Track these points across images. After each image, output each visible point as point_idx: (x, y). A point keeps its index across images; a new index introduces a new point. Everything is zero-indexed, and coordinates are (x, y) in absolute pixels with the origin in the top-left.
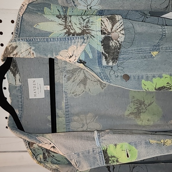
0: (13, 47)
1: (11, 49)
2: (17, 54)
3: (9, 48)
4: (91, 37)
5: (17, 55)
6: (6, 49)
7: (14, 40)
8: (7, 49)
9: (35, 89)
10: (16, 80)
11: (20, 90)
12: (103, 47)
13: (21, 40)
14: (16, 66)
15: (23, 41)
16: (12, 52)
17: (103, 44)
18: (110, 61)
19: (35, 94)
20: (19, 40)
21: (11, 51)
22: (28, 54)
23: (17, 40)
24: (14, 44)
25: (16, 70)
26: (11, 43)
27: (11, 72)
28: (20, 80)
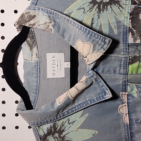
0: (30, 16)
1: (27, 17)
2: (34, 24)
3: (26, 16)
4: (119, 8)
5: (34, 26)
6: (21, 16)
7: (33, 8)
8: (23, 16)
9: (54, 66)
10: (32, 55)
11: (37, 67)
12: (130, 20)
13: (41, 10)
14: (33, 37)
15: (42, 11)
16: (29, 21)
17: (131, 17)
18: (138, 38)
19: (54, 72)
20: (39, 9)
21: (27, 20)
22: (47, 28)
23: (36, 9)
24: (32, 13)
25: (33, 42)
26: (29, 11)
27: (27, 45)
28: (37, 55)
